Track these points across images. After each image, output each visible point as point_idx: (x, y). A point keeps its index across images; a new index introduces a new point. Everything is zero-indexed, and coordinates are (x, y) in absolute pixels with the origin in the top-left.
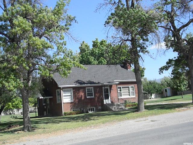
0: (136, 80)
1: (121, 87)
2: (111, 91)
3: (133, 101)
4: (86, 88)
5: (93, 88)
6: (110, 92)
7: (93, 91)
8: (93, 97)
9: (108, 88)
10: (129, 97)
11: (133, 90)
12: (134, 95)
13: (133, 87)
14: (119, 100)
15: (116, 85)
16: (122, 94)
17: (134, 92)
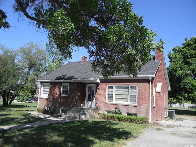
1: (113, 87)
2: (97, 90)
4: (62, 84)
5: (69, 84)
7: (69, 89)
8: (67, 96)
9: (95, 86)
11: (136, 93)
12: (135, 102)
13: (136, 87)
14: (107, 105)
15: (105, 83)
16: (114, 97)
17: (136, 95)
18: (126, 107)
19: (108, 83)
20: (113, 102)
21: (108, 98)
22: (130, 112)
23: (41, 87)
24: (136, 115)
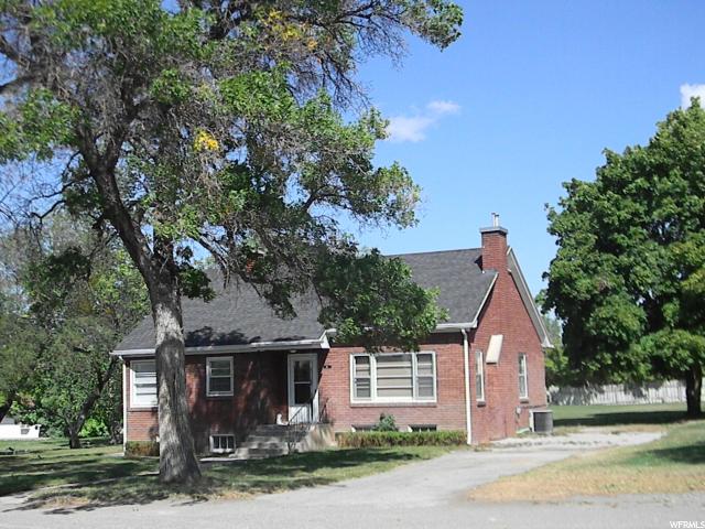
1: (368, 358)
2: (324, 371)
3: (425, 421)
4: (208, 359)
5: (231, 358)
6: (320, 376)
7: (232, 372)
8: (230, 394)
9: (313, 358)
10: (408, 400)
11: (431, 372)
12: (432, 394)
13: (431, 355)
14: (354, 411)
15: (344, 350)
16: (374, 385)
17: (432, 378)
18: (408, 409)
19: (352, 349)
20: (372, 401)
21: (358, 390)
22: (419, 423)
23: (128, 372)
24: (435, 429)
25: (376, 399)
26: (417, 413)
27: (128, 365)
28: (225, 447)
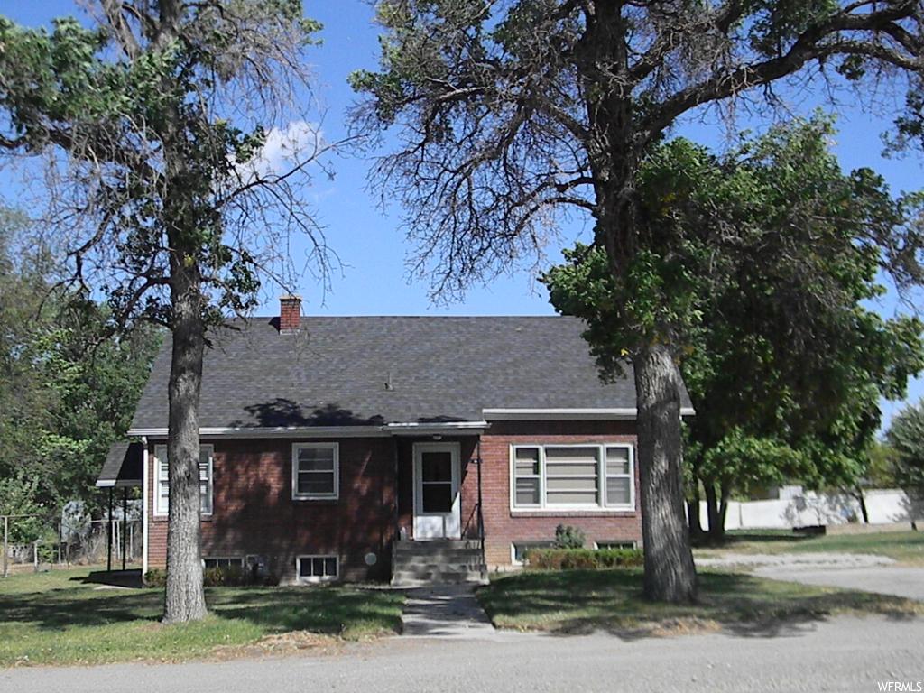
0: (634, 411)
1: (537, 450)
2: (470, 466)
3: (619, 536)
4: (295, 446)
5: (335, 445)
6: (464, 473)
7: (336, 465)
8: (334, 496)
9: (454, 450)
10: (592, 507)
11: (627, 471)
12: (628, 500)
13: (627, 449)
14: (516, 522)
15: (502, 438)
16: (543, 489)
17: (628, 479)
18: (594, 521)
19: (514, 438)
20: (542, 509)
21: (518, 493)
22: (611, 538)
23: (151, 462)
24: (631, 546)
25: (547, 506)
26: (609, 524)
27: (150, 452)
28: (321, 574)
